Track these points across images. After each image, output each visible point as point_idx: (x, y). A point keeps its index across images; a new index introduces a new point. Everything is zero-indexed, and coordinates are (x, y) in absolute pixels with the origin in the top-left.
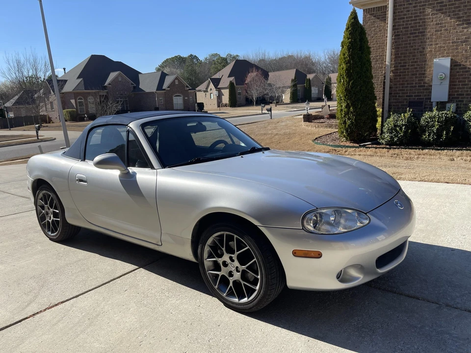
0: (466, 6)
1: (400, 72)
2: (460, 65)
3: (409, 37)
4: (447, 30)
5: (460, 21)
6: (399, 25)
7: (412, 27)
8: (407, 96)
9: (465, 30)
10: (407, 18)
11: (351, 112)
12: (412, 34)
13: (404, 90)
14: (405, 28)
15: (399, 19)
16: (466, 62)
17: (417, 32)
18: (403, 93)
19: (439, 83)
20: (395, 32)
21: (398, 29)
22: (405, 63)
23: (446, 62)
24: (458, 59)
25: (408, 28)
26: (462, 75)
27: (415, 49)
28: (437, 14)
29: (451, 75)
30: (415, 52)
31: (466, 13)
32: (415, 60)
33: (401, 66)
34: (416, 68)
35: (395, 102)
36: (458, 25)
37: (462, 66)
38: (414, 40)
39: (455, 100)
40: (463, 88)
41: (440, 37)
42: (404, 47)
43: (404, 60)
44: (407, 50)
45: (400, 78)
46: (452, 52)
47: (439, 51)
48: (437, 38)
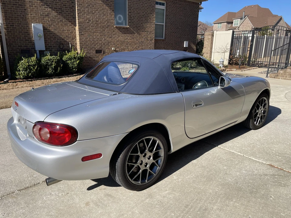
1: (11, 30)
2: (47, 29)
3: (12, 7)
4: (35, 6)
5: (43, 3)
8: (18, 46)
9: (46, 9)
12: (14, 5)
13: (16, 42)
16: (50, 28)
17: (18, 4)
18: (15, 44)
19: (39, 39)
22: (13, 24)
23: (40, 27)
24: (45, 25)
26: (49, 35)
27: (18, 16)
29: (44, 35)
30: (18, 18)
32: (19, 23)
33: (10, 26)
34: (21, 28)
35: (12, 50)
37: (48, 30)
38: (16, 9)
39: (48, 49)
40: (51, 43)
41: (33, 10)
42: (11, 13)
43: (12, 21)
44: (12, 15)
45: (11, 34)
46: (41, 21)
47: (34, 19)
48: (31, 11)
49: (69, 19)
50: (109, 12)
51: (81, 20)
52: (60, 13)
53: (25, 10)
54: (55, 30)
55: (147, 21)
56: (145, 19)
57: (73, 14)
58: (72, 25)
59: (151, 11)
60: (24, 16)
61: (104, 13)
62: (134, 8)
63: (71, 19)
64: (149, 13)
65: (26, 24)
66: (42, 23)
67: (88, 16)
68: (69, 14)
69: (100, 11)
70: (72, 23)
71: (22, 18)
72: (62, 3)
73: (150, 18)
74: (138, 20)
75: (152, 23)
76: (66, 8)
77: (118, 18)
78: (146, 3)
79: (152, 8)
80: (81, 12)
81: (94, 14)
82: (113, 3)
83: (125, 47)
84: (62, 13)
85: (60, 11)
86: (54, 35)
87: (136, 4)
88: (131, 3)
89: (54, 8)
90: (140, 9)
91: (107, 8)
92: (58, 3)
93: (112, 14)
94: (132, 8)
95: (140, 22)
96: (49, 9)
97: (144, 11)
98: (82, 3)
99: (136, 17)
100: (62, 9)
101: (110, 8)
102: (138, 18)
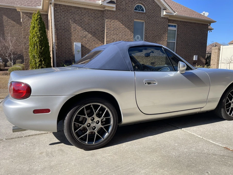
0: (84, 23)
1: (60, 47)
2: (84, 46)
3: (62, 31)
4: (78, 31)
5: (82, 28)
6: (57, 25)
7: (63, 27)
8: (64, 58)
9: (85, 33)
10: (61, 22)
11: (43, 64)
13: (62, 55)
14: (60, 26)
15: (57, 21)
16: (86, 45)
17: (66, 29)
18: (62, 56)
19: (78, 53)
20: (56, 27)
21: (57, 26)
22: (62, 42)
23: (79, 45)
24: (83, 44)
25: (61, 27)
26: (85, 51)
27: (65, 37)
28: (73, 23)
29: (82, 50)
30: (65, 38)
31: (84, 26)
32: (66, 42)
33: (60, 44)
34: (67, 46)
35: (59, 61)
36: (82, 30)
37: (85, 47)
38: (64, 33)
41: (76, 34)
42: (61, 35)
43: (61, 41)
44: (62, 37)
45: (60, 49)
46: (81, 41)
47: (76, 39)
48: (74, 34)
49: (100, 39)
50: (130, 33)
51: (108, 39)
52: (93, 35)
53: (70, 33)
54: (90, 47)
55: (160, 39)
56: (159, 38)
57: (103, 36)
58: (101, 44)
59: (164, 31)
60: (69, 37)
61: (125, 34)
62: (149, 30)
63: (101, 39)
64: (162, 33)
65: (71, 43)
66: (81, 42)
67: (113, 37)
68: (100, 35)
69: (123, 33)
70: (102, 42)
71: (68, 39)
72: (96, 28)
73: (162, 37)
74: (153, 39)
75: (164, 41)
76: (98, 31)
77: (136, 38)
78: (159, 26)
79: (165, 29)
80: (108, 34)
81: (118, 35)
82: (133, 27)
83: (140, 60)
84: (95, 35)
85: (94, 34)
86: (88, 51)
87: (152, 26)
88: (147, 26)
89: (90, 32)
90: (154, 30)
91: (128, 30)
92: (93, 28)
93: (131, 34)
94: (148, 30)
95: (154, 40)
96: (87, 33)
97: (158, 32)
98: (110, 27)
99: (151, 36)
100: (95, 32)
101: (131, 31)
102: (152, 37)
